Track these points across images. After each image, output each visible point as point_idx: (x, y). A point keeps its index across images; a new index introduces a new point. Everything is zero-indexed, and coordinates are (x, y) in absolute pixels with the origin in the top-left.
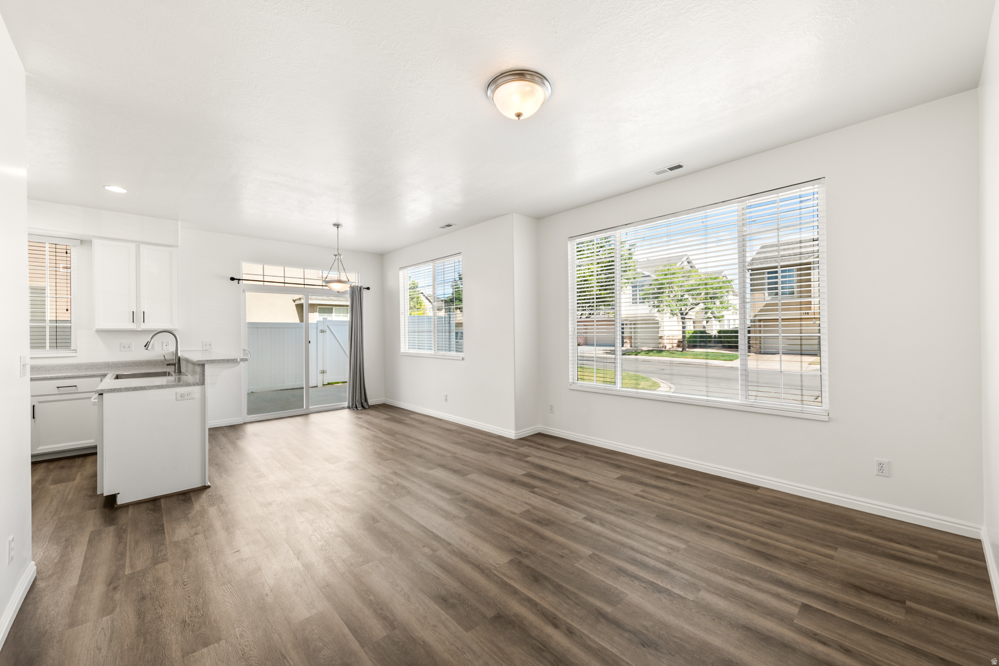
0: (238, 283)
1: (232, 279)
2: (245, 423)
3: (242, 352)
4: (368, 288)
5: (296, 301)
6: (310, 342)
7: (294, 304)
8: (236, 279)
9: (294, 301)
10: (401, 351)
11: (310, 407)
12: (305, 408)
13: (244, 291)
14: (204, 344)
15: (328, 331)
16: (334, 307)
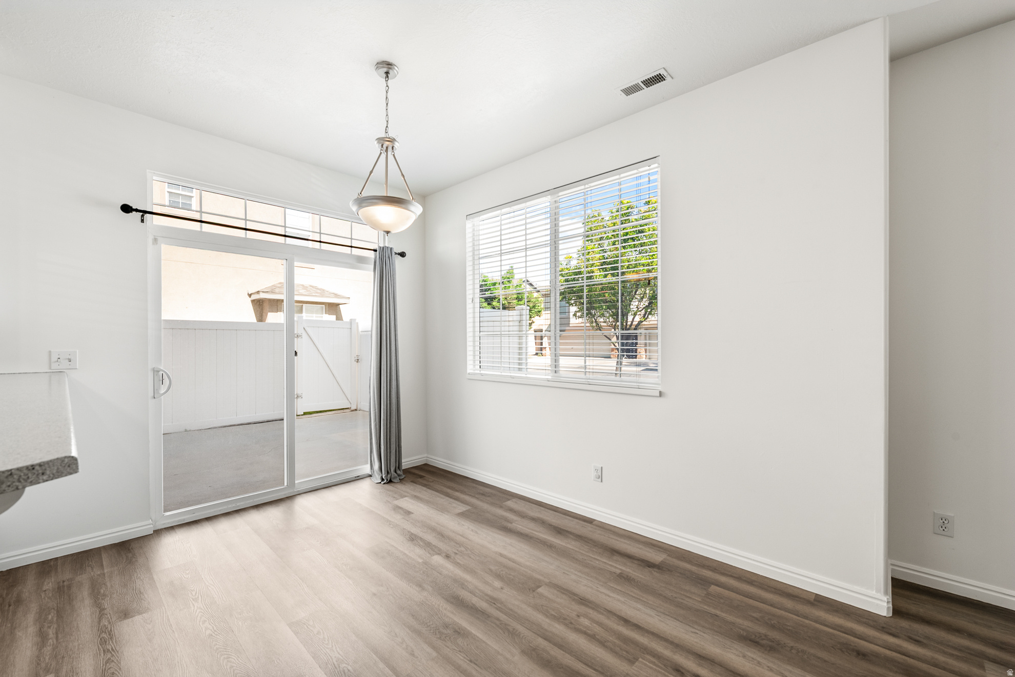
0: (142, 221)
1: (126, 209)
2: (158, 532)
3: (151, 375)
4: (402, 255)
5: (252, 296)
6: (296, 353)
7: (249, 300)
8: (137, 210)
9: (250, 295)
10: (468, 371)
11: (296, 482)
12: (286, 484)
13: (155, 240)
14: (54, 358)
15: (304, 335)
16: (304, 305)
